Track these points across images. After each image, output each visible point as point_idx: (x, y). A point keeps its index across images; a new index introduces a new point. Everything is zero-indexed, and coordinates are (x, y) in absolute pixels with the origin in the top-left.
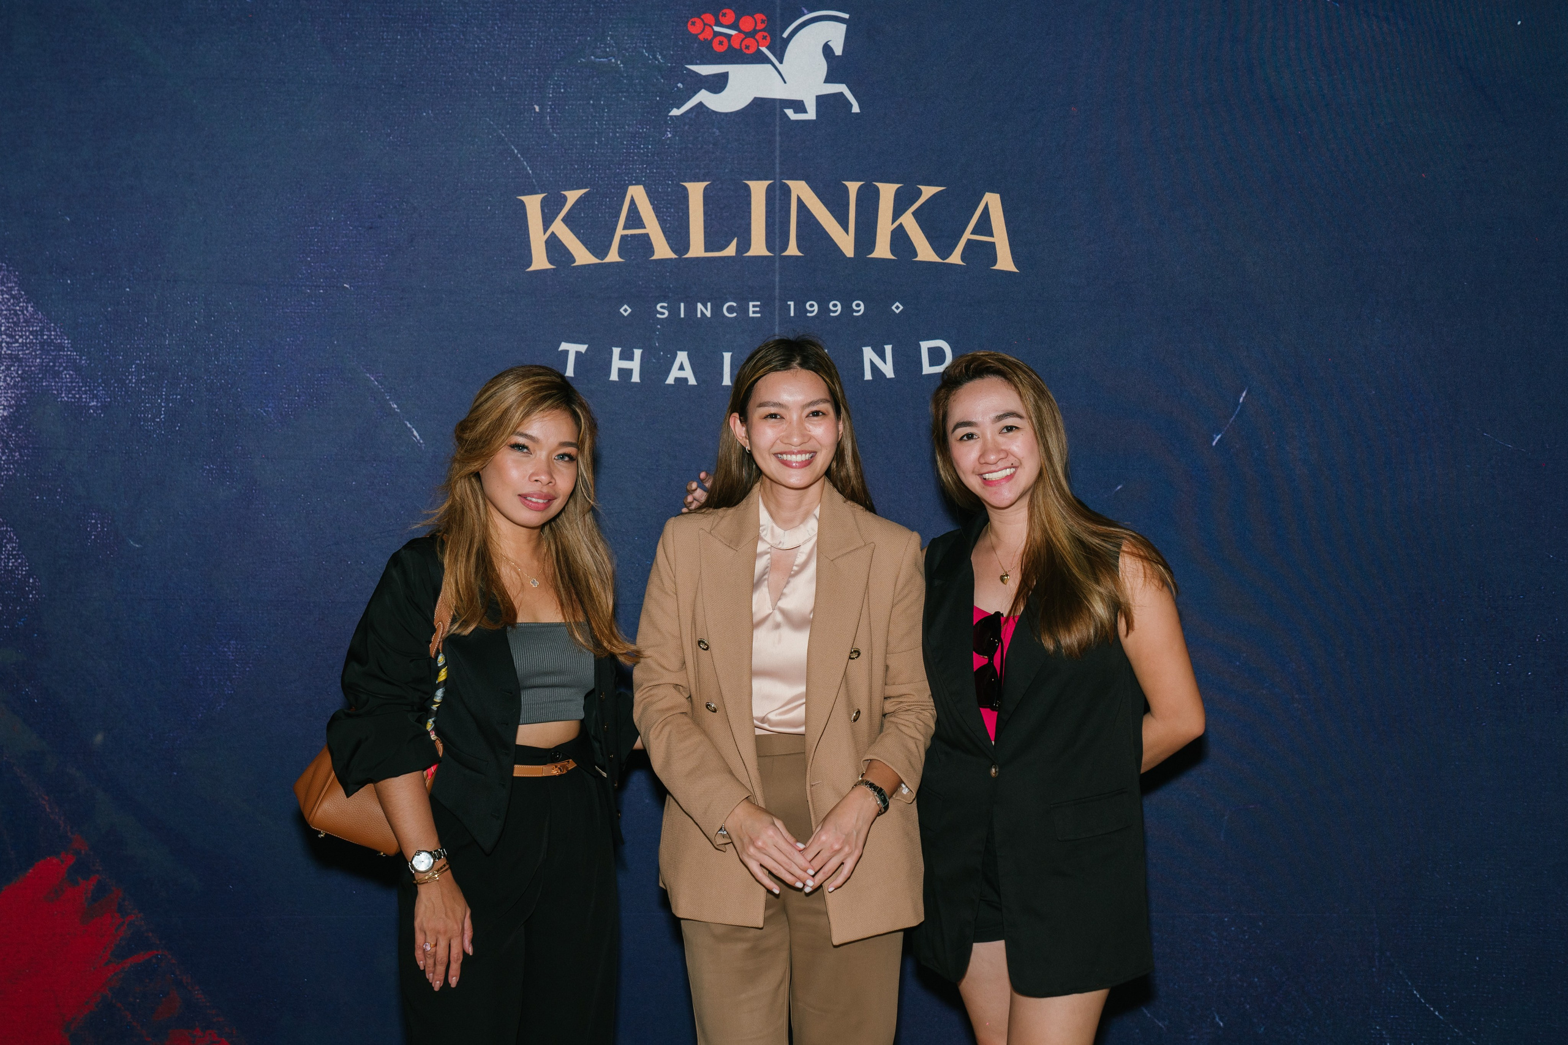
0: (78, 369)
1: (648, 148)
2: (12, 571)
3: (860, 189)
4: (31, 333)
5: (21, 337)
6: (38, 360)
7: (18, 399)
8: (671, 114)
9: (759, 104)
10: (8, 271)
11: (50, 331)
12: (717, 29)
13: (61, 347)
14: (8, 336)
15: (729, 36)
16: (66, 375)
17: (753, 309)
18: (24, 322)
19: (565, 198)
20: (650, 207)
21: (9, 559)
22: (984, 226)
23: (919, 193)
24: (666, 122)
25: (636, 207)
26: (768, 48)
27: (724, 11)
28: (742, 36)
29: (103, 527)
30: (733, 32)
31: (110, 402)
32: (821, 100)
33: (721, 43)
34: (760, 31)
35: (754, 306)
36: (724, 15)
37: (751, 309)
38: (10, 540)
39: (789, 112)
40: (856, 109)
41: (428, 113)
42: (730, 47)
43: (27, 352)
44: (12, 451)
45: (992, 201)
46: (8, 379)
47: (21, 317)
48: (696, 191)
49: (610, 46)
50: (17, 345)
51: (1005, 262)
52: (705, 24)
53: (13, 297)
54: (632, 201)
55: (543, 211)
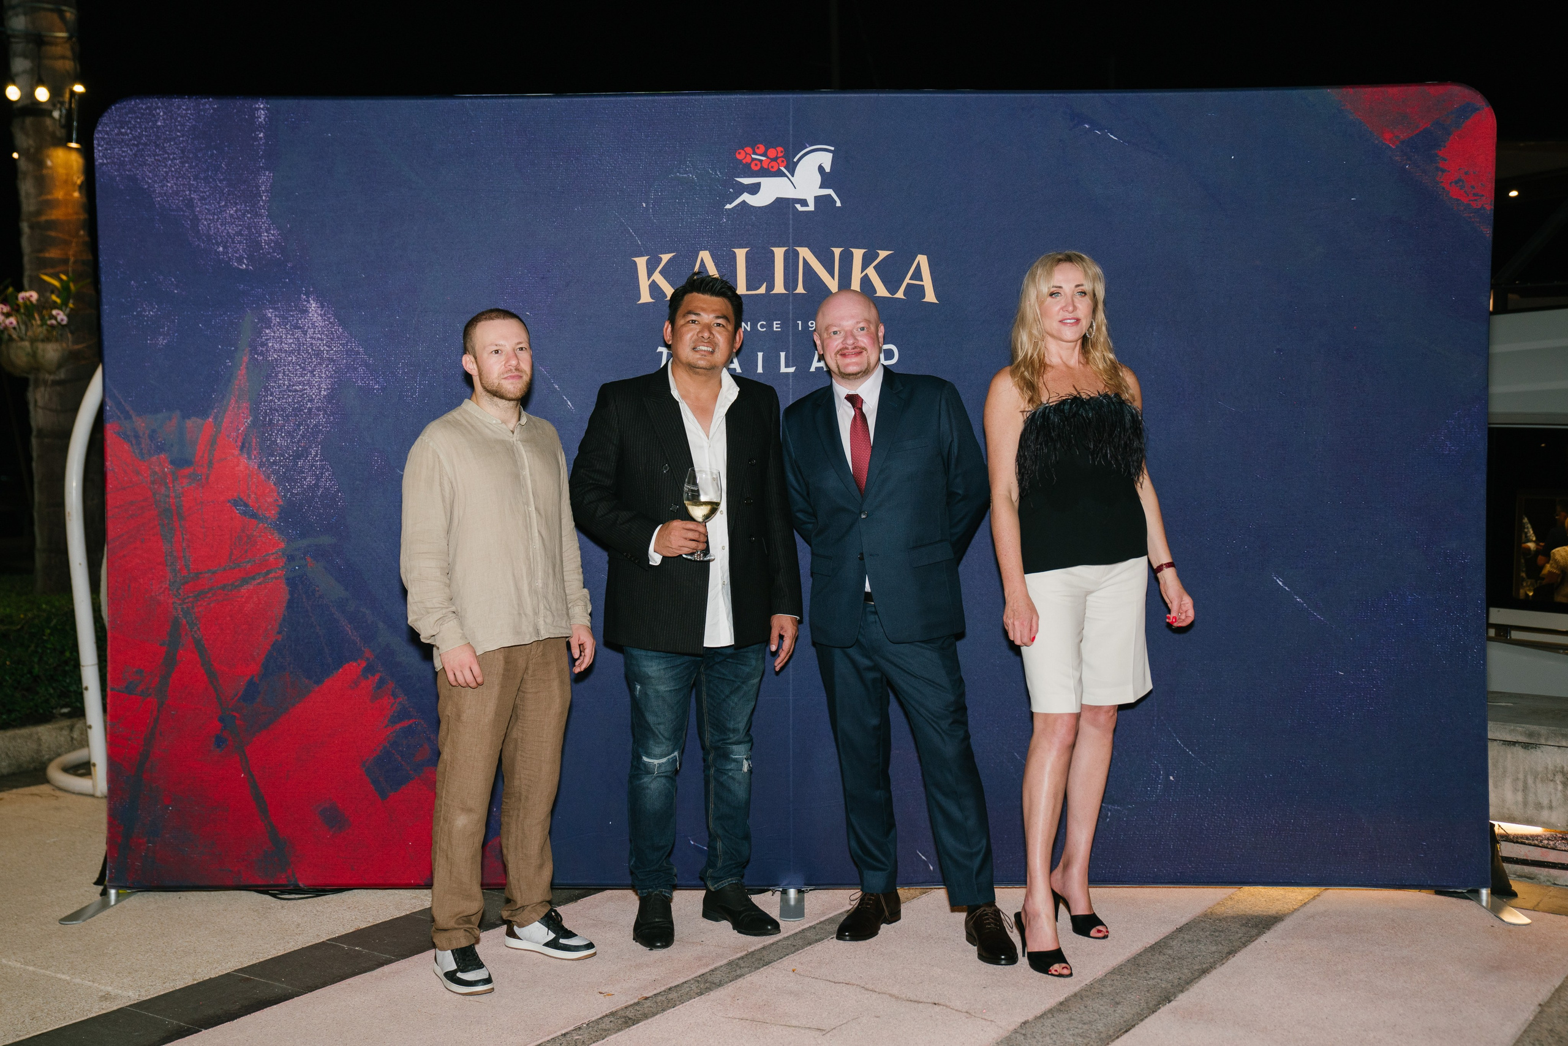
0: (367, 365)
1: (711, 228)
2: (328, 489)
3: (841, 254)
4: (341, 344)
5: (335, 347)
6: (344, 361)
7: (333, 384)
8: (725, 208)
9: (779, 200)
10: (328, 307)
11: (352, 343)
12: (754, 156)
13: (358, 353)
14: (328, 346)
15: (761, 161)
16: (361, 370)
17: (776, 326)
18: (337, 338)
19: (661, 259)
20: (713, 264)
21: (327, 481)
22: (918, 275)
23: (878, 255)
24: (723, 213)
25: (704, 264)
26: (785, 168)
27: (758, 146)
28: (769, 160)
29: (381, 461)
30: (763, 158)
31: (386, 386)
32: (818, 199)
33: (756, 165)
34: (780, 157)
35: (776, 324)
36: (758, 148)
37: (775, 326)
38: (328, 470)
39: (798, 206)
40: (838, 204)
41: (578, 209)
42: (762, 167)
43: (338, 356)
44: (329, 416)
45: (922, 260)
46: (327, 372)
47: (335, 335)
48: (741, 254)
49: (688, 167)
50: (332, 352)
51: (930, 297)
52: (746, 154)
53: (331, 323)
54: (702, 260)
55: (647, 267)
